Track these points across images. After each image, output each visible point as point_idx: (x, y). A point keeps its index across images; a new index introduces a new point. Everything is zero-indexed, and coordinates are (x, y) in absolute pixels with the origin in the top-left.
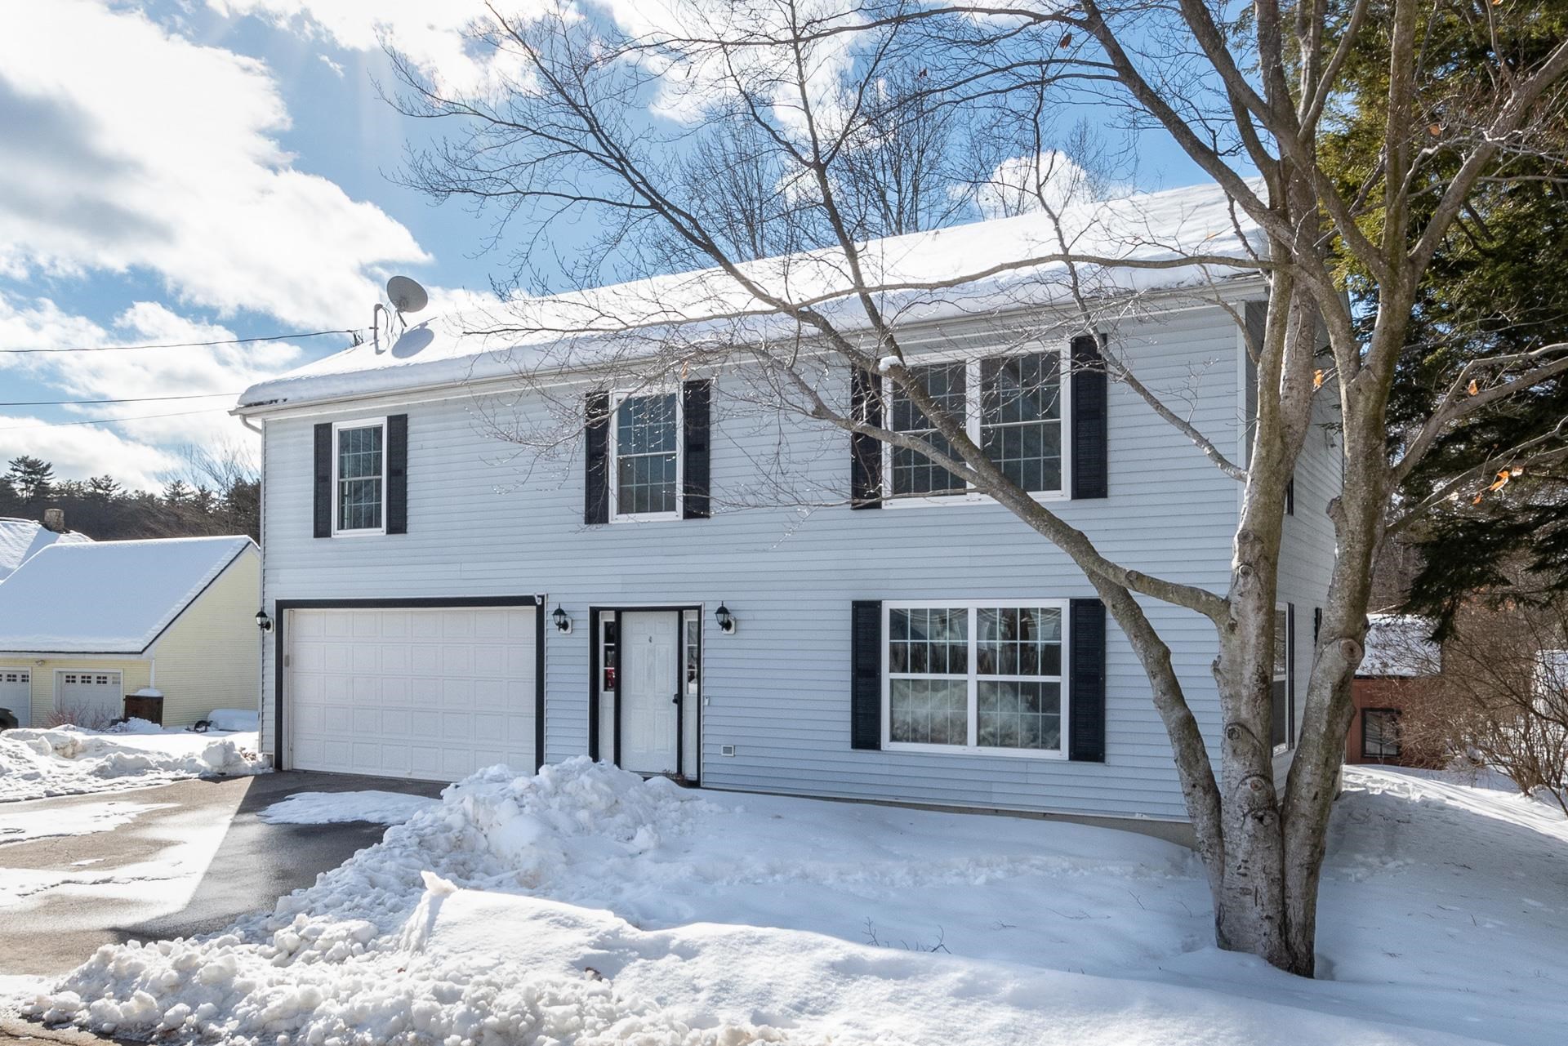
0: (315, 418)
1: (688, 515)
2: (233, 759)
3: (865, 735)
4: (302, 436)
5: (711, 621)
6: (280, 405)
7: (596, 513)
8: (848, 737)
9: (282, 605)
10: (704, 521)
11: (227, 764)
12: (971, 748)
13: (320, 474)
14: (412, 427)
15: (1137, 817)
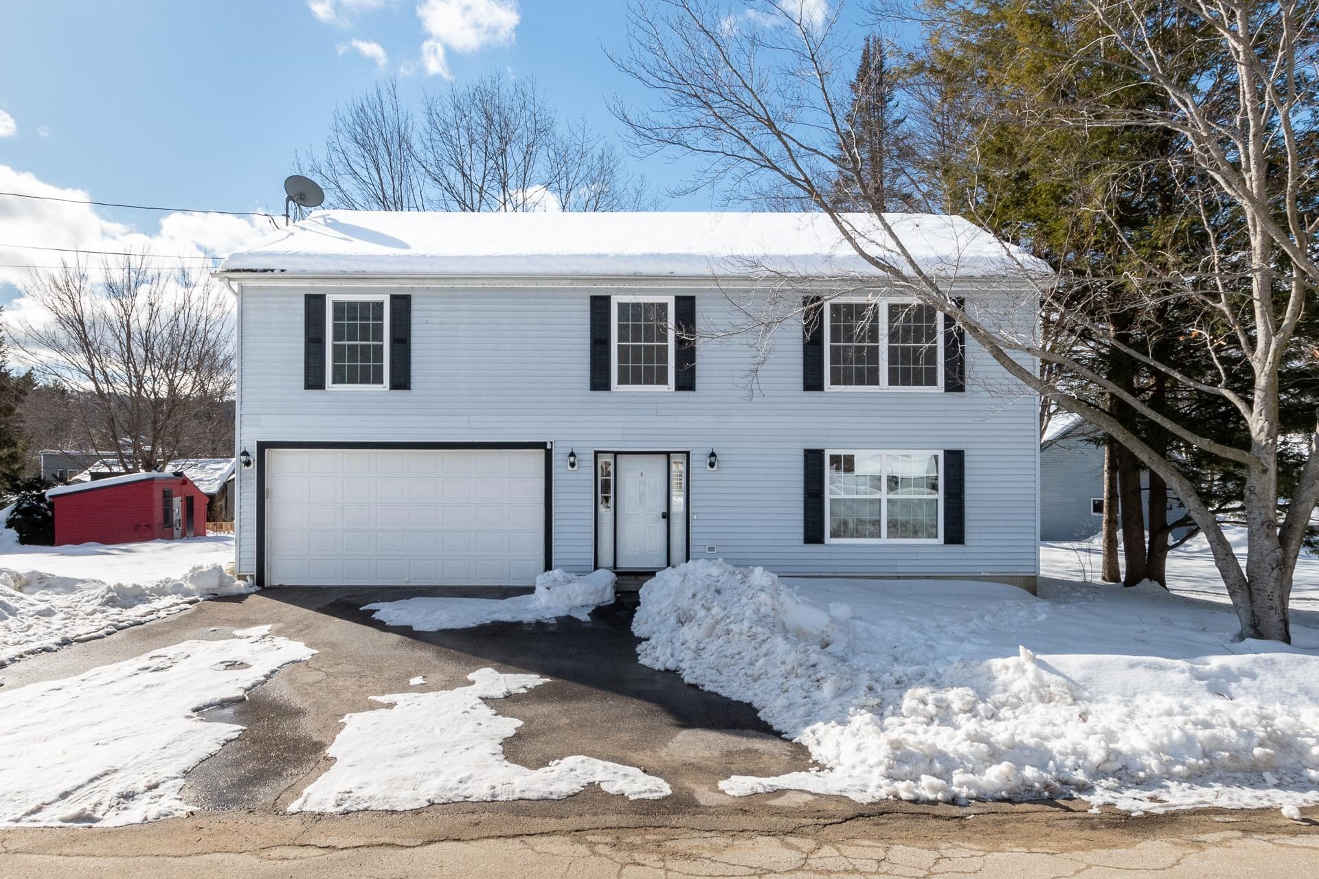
0: (305, 288)
1: (679, 387)
2: (227, 580)
3: (813, 534)
4: (289, 302)
5: (699, 462)
6: (277, 274)
7: (600, 381)
8: (802, 537)
9: (263, 447)
10: (691, 393)
11: (221, 585)
12: (884, 539)
13: (311, 336)
14: (415, 306)
15: (983, 574)
